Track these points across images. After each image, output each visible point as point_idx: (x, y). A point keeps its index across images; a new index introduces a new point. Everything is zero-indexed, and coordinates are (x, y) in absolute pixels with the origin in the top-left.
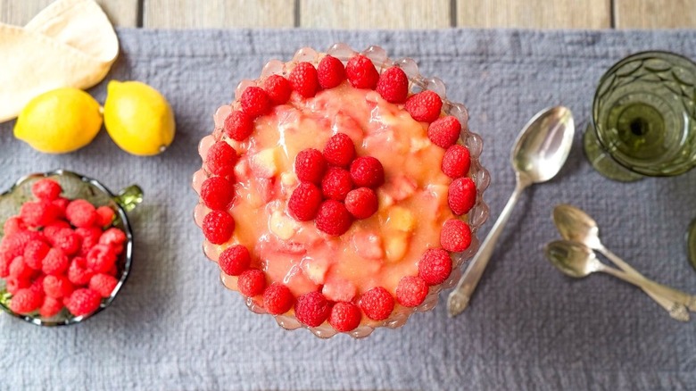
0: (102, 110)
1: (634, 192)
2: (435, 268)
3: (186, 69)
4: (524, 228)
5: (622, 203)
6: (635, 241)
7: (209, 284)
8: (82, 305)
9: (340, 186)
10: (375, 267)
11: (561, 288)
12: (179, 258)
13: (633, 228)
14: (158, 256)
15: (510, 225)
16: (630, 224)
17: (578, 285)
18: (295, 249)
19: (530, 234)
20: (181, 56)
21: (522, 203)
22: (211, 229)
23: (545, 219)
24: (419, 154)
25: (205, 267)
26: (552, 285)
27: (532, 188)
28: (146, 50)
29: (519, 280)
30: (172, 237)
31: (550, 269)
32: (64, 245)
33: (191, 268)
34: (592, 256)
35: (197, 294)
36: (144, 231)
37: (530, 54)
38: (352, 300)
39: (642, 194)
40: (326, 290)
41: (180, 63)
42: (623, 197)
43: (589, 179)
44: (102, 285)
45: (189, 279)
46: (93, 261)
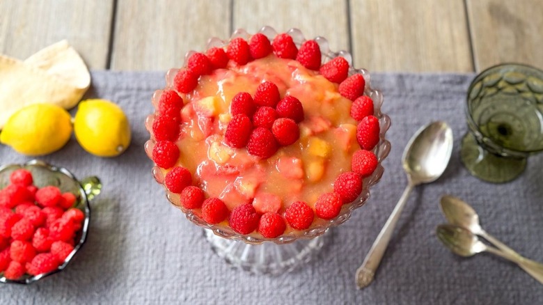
0: (73, 120)
1: (505, 191)
2: (348, 182)
3: (143, 99)
4: (417, 217)
5: (496, 199)
6: (510, 229)
7: (152, 261)
8: (42, 265)
9: (268, 115)
10: (297, 186)
11: (452, 266)
12: (127, 241)
13: (507, 219)
14: (110, 238)
15: (405, 216)
16: (504, 215)
17: (466, 263)
18: (230, 170)
19: (422, 223)
20: (139, 89)
21: (414, 199)
22: (160, 152)
23: (433, 211)
24: (332, 102)
25: (149, 248)
26: (444, 263)
27: (421, 187)
28: (112, 84)
29: (415, 259)
30: (123, 223)
31: (441, 250)
32: (31, 218)
33: (137, 248)
34: (475, 239)
35: (141, 270)
36: (99, 219)
37: (412, 90)
38: (278, 212)
39: (511, 193)
40: (255, 203)
41: (137, 95)
42: (496, 195)
43: (467, 181)
44: (61, 249)
45: (135, 257)
46: (55, 228)
